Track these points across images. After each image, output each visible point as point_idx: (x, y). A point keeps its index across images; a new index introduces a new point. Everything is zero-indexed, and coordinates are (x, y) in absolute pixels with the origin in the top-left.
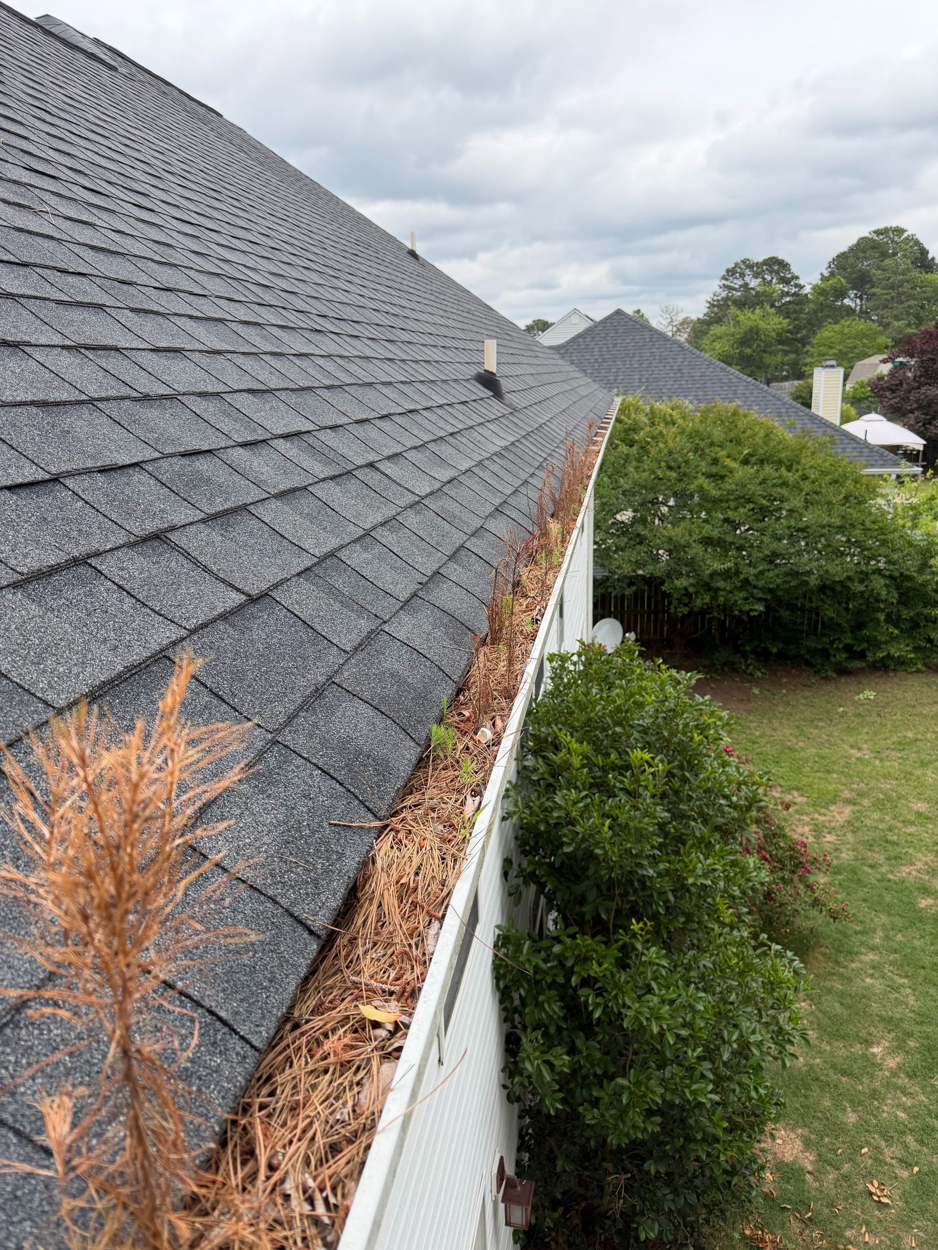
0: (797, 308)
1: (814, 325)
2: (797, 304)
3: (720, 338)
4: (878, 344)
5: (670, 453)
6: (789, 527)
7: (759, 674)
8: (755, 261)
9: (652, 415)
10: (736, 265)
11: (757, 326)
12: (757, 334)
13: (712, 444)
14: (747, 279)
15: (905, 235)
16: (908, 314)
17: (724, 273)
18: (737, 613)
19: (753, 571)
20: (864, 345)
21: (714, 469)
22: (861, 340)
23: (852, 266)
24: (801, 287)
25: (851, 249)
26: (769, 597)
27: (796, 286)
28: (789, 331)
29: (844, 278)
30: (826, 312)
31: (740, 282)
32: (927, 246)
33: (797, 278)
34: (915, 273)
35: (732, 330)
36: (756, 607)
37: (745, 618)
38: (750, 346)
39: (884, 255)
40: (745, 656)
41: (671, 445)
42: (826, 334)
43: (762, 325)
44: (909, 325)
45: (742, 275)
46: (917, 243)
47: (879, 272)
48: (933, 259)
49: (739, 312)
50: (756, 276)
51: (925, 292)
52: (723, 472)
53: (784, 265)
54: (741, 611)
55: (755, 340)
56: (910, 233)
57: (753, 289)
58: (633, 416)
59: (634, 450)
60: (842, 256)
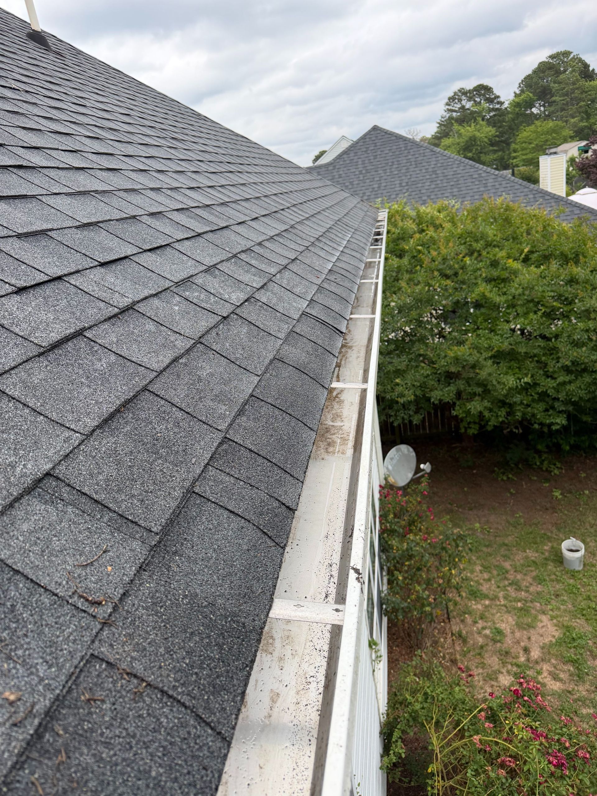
0: (501, 118)
1: (513, 129)
2: (500, 116)
3: (449, 147)
4: (564, 136)
5: (444, 259)
6: (587, 331)
7: (556, 472)
8: (468, 89)
9: (419, 220)
10: (455, 93)
11: (474, 136)
12: (474, 141)
13: (489, 244)
14: (464, 102)
15: (572, 56)
16: (580, 113)
17: (446, 100)
18: (536, 426)
19: (551, 383)
20: (554, 138)
21: (495, 273)
22: (551, 135)
23: (537, 84)
24: (502, 103)
25: (534, 72)
26: (571, 408)
27: (498, 103)
28: (497, 136)
29: (531, 93)
30: (521, 119)
31: (459, 106)
32: (588, 61)
33: (498, 97)
34: (582, 82)
35: (457, 141)
36: (558, 421)
37: (546, 430)
38: (471, 151)
39: (558, 73)
40: (539, 452)
41: (444, 251)
42: (525, 134)
43: (478, 134)
44: (581, 120)
45: (460, 100)
46: (580, 60)
47: (556, 85)
48: (593, 70)
49: (460, 128)
50: (470, 99)
51: (590, 95)
52: (505, 274)
53: (488, 89)
54: (541, 424)
55: (473, 146)
56: (574, 54)
57: (468, 109)
58: (400, 224)
59: (405, 261)
60: (528, 77)
